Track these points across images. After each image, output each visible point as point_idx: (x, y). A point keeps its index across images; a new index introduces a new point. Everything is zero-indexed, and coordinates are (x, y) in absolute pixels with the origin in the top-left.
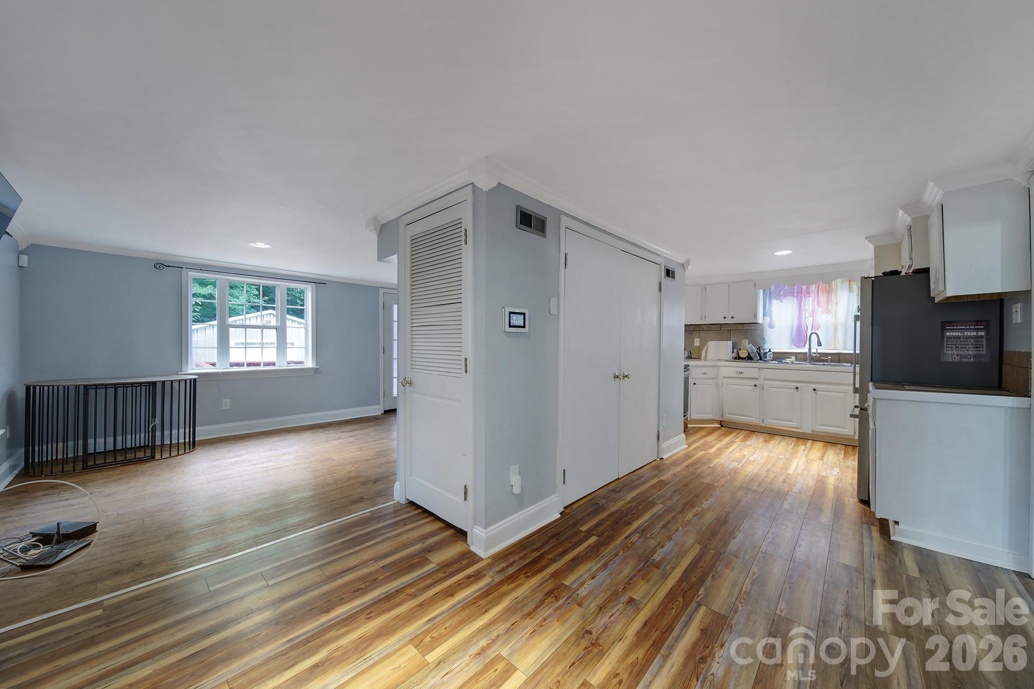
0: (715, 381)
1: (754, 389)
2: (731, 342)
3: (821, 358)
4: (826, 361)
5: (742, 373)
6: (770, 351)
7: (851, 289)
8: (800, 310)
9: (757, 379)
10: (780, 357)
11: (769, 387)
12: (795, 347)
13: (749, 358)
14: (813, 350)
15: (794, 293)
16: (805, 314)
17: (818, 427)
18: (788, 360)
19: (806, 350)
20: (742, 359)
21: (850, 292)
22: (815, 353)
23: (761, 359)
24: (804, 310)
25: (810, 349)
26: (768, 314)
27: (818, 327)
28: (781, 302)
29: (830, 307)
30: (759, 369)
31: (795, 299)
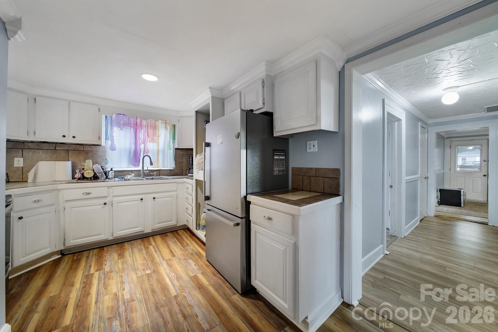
0: (54, 207)
1: (103, 207)
2: (71, 162)
3: (150, 174)
4: (153, 175)
5: (89, 194)
6: (112, 170)
7: (166, 129)
8: (136, 138)
9: (106, 197)
10: (120, 174)
11: (118, 203)
12: (132, 166)
13: (95, 178)
14: (145, 168)
15: (131, 124)
16: (139, 141)
17: (156, 225)
18: (129, 177)
19: (140, 168)
20: (87, 179)
21: (166, 130)
22: (146, 170)
23: (107, 178)
24: (139, 138)
25: (143, 167)
26: (110, 137)
27: (148, 152)
28: (121, 129)
29: (155, 138)
30: (108, 187)
31: (132, 129)
